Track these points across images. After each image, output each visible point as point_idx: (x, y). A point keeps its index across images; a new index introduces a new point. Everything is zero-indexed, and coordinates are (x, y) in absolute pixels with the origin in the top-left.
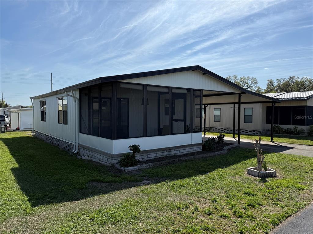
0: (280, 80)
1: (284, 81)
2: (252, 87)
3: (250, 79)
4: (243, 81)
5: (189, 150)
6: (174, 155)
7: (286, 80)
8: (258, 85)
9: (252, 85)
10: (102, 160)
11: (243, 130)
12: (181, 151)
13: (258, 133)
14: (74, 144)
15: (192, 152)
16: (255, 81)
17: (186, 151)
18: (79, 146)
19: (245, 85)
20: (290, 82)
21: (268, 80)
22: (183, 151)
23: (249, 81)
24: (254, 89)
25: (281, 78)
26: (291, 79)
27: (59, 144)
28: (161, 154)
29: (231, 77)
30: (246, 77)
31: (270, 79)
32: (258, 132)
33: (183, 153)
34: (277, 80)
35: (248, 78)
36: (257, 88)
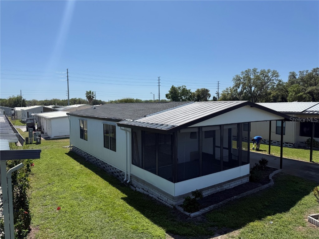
0: (303, 72)
1: (307, 73)
2: (273, 80)
3: (271, 72)
4: (263, 75)
5: (238, 183)
6: (224, 189)
7: (309, 72)
8: (279, 78)
9: (273, 78)
10: (161, 198)
11: (275, 142)
12: (231, 185)
13: (291, 146)
14: (125, 172)
15: (241, 184)
16: (276, 74)
17: (235, 184)
18: (131, 176)
19: (265, 78)
20: (314, 74)
21: (290, 73)
22: (233, 185)
23: (270, 74)
24: (275, 82)
25: (304, 70)
26: (315, 71)
27: (105, 167)
28: (214, 190)
29: (250, 70)
30: (266, 70)
31: (292, 71)
32: (291, 144)
33: (233, 187)
34: (300, 72)
35: (269, 71)
36: (278, 82)
